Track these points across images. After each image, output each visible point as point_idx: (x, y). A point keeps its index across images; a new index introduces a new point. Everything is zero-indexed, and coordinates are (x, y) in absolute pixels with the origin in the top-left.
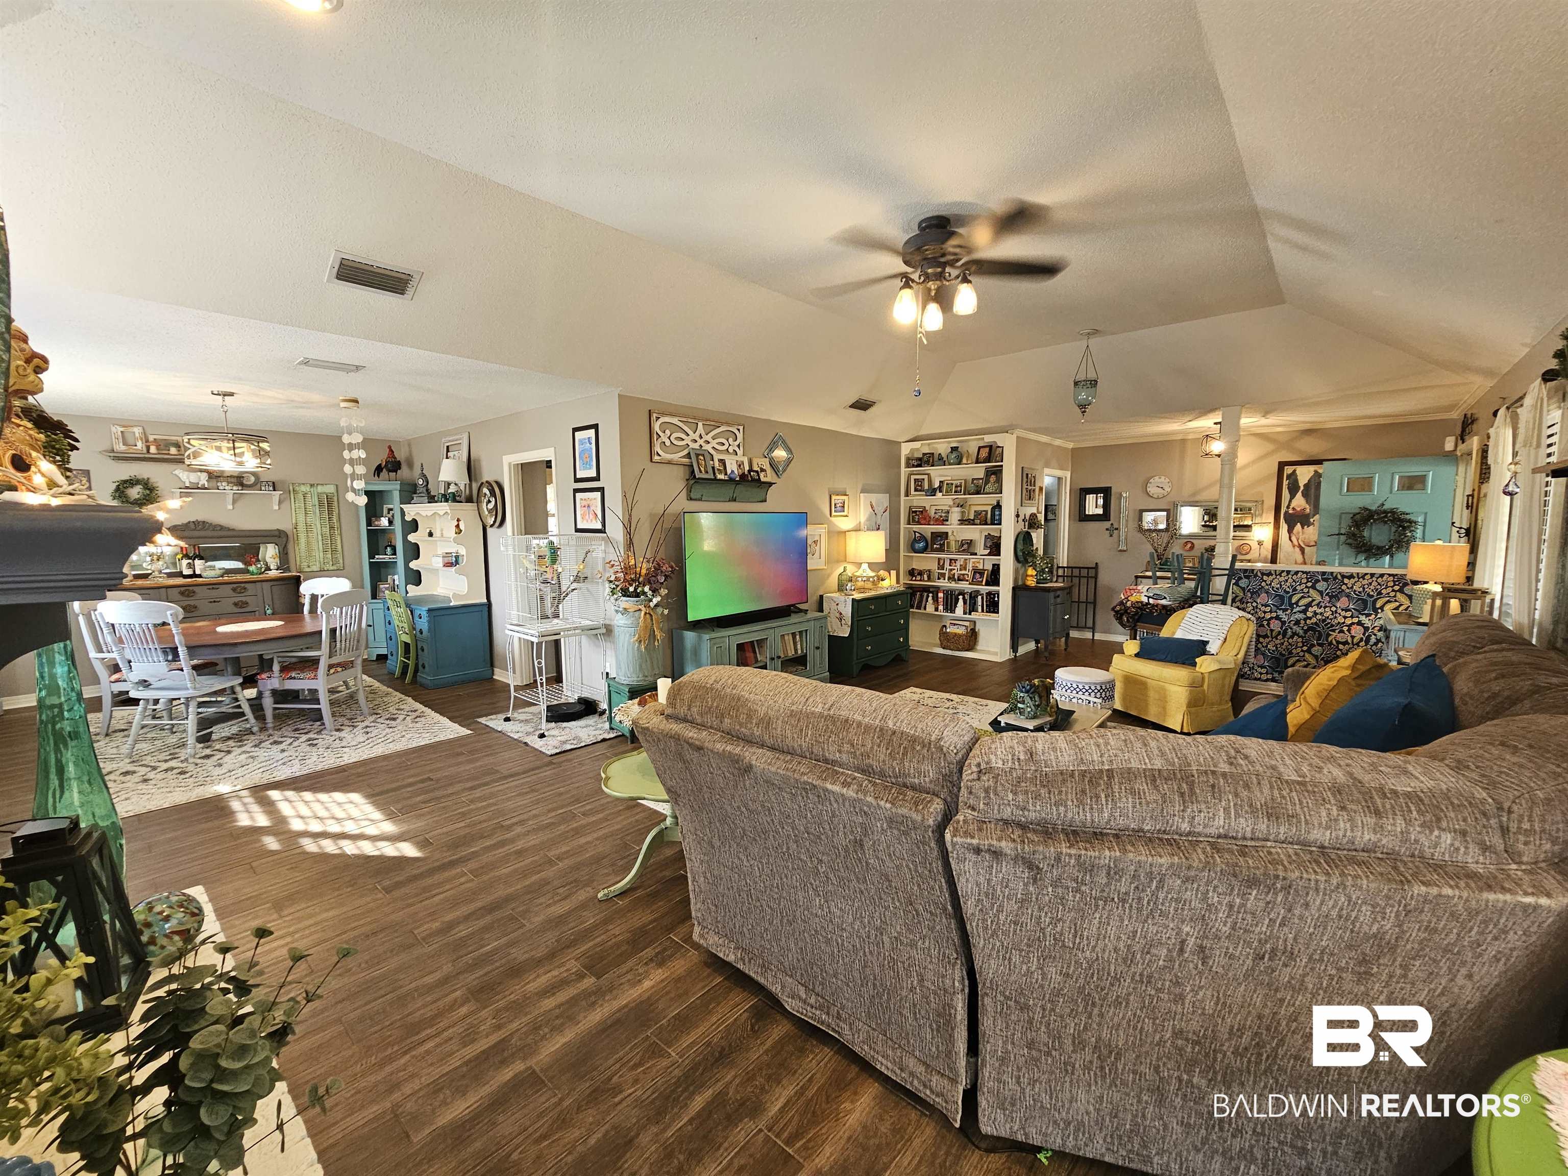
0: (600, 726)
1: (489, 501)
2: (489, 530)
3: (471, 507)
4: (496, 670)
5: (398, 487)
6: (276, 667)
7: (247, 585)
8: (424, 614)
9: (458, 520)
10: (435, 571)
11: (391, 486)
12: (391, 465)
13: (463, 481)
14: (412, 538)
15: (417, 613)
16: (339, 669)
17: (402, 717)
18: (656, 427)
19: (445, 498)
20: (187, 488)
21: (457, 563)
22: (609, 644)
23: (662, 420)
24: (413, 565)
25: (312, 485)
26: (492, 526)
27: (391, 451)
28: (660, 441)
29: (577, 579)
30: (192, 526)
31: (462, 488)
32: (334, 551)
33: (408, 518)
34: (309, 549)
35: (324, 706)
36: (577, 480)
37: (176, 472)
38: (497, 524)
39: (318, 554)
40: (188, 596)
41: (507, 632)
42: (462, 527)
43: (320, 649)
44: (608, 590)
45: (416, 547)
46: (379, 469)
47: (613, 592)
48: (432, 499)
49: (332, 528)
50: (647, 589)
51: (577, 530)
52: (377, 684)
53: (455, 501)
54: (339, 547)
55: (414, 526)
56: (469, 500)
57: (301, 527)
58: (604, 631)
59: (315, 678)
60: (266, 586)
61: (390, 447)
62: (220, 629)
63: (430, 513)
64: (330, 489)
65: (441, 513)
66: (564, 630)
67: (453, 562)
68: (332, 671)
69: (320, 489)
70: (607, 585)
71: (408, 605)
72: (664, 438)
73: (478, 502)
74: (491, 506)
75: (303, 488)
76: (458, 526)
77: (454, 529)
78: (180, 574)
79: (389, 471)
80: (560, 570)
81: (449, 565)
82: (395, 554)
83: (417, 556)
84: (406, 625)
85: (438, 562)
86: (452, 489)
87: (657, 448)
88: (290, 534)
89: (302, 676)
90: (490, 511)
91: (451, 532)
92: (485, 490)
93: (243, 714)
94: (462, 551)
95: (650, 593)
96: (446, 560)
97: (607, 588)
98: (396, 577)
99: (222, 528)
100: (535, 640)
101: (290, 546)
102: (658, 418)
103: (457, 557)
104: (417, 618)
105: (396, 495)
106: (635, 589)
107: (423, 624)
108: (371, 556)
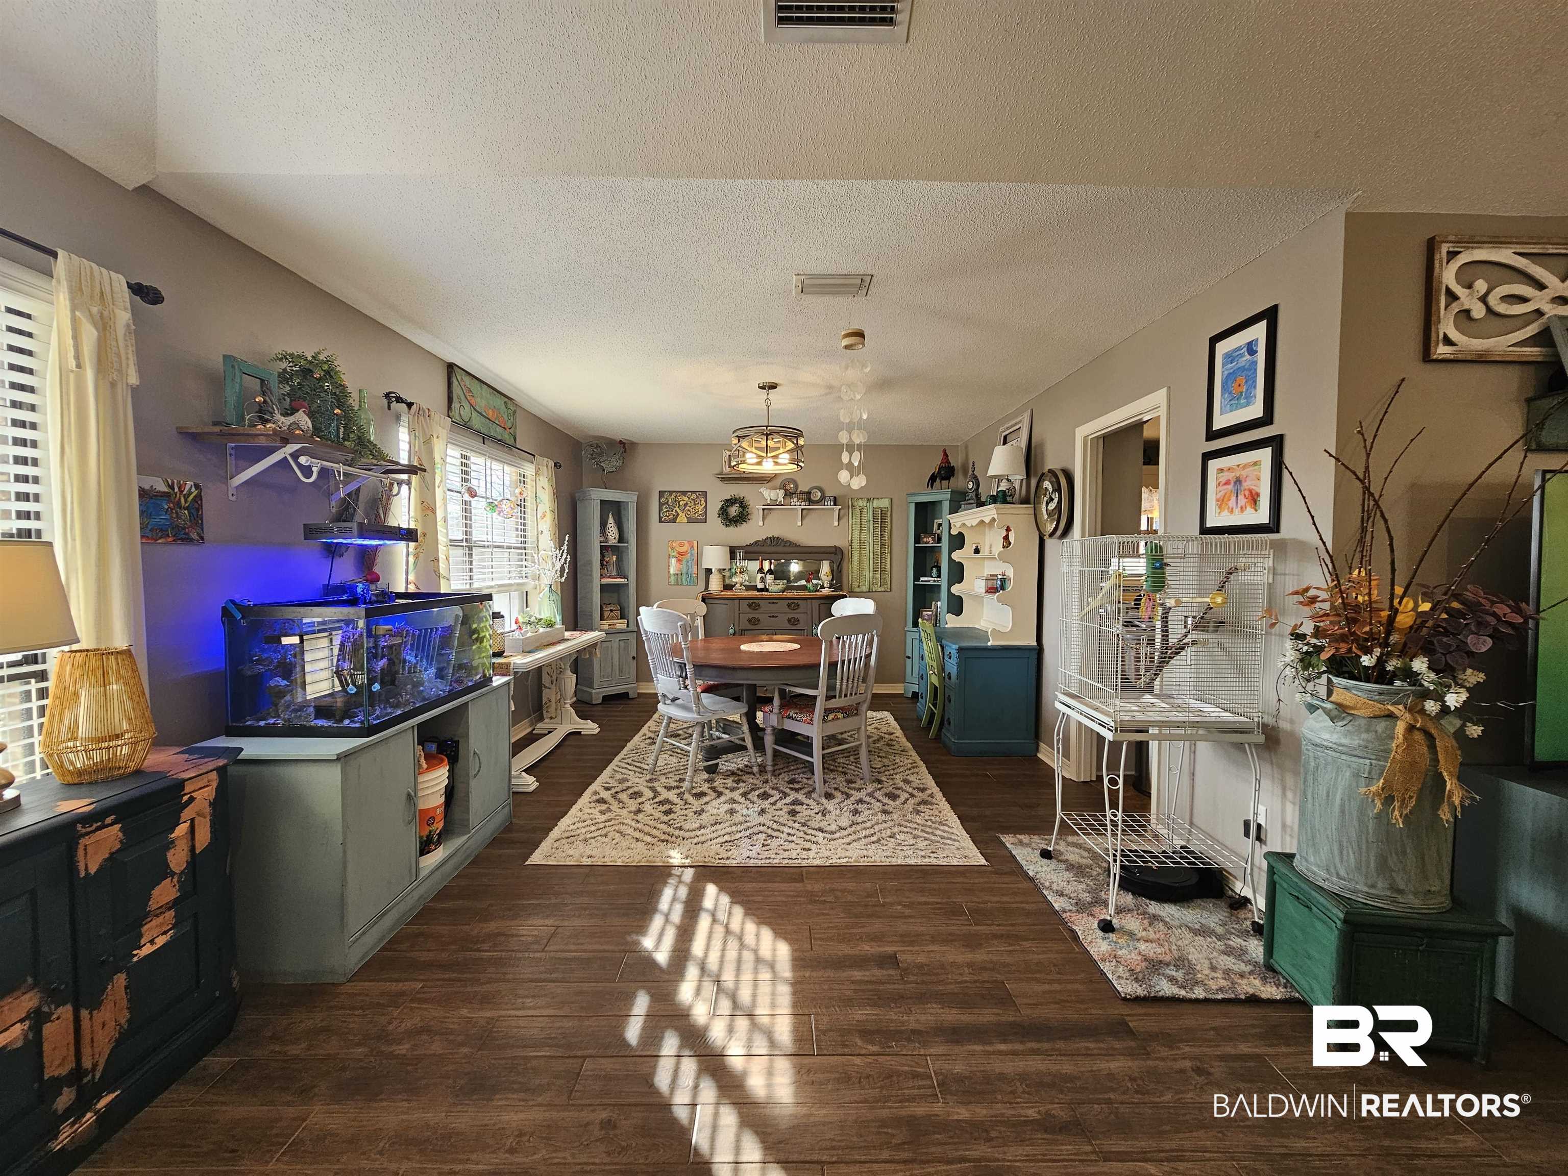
0: (1236, 942)
1: (1052, 499)
2: (1050, 543)
3: (1027, 509)
4: (1042, 746)
5: (949, 496)
6: (776, 702)
7: (800, 602)
8: (954, 653)
9: (1008, 530)
10: (976, 598)
11: (941, 495)
12: (945, 472)
13: (1018, 477)
14: (957, 556)
15: (948, 650)
16: (840, 715)
17: (902, 799)
18: (1448, 276)
19: (994, 500)
20: (769, 505)
21: (1003, 588)
22: (1267, 768)
23: (1463, 258)
24: (955, 589)
25: (869, 500)
26: (1051, 535)
27: (946, 455)
28: (1455, 307)
29: (1201, 625)
30: (769, 541)
31: (1017, 487)
32: (883, 571)
33: (954, 532)
34: (861, 569)
35: (816, 760)
36: (1212, 435)
37: (761, 490)
38: (1059, 532)
39: (868, 574)
40: (754, 609)
41: (1058, 705)
42: (1012, 539)
43: (816, 687)
44: (1291, 656)
45: (960, 566)
46: (933, 479)
47: (1306, 660)
48: (981, 504)
49: (883, 545)
50: (1420, 665)
51: (1205, 530)
52: (899, 733)
53: (1005, 501)
54: (888, 566)
55: (958, 541)
56: (1025, 501)
57: (856, 545)
58: (1261, 739)
59: (811, 723)
60: (816, 603)
61: (945, 452)
62: (744, 647)
63: (975, 522)
64: (885, 503)
65: (987, 520)
66: (1161, 724)
67: (997, 586)
68: (831, 717)
69: (876, 503)
70: (1289, 644)
71: (939, 639)
72: (1468, 300)
73: (1036, 503)
74: (1052, 506)
75: (861, 503)
76: (1006, 538)
77: (1001, 541)
78: (754, 588)
79: (942, 479)
80: (1170, 603)
81: (991, 590)
82: (939, 576)
83: (960, 580)
84: (935, 664)
85: (980, 587)
86: (1004, 486)
87: (1447, 326)
88: (845, 552)
89: (799, 717)
90: (1050, 514)
91: (998, 547)
92: (1047, 484)
93: (744, 748)
94: (1010, 573)
95: (1429, 679)
96: (990, 584)
97: (1289, 652)
98: (939, 603)
99: (791, 544)
100: (1109, 736)
101: (845, 564)
102: (1452, 255)
103: (1003, 580)
104: (947, 658)
105: (946, 506)
106: (1381, 662)
107: (952, 666)
108: (916, 578)
